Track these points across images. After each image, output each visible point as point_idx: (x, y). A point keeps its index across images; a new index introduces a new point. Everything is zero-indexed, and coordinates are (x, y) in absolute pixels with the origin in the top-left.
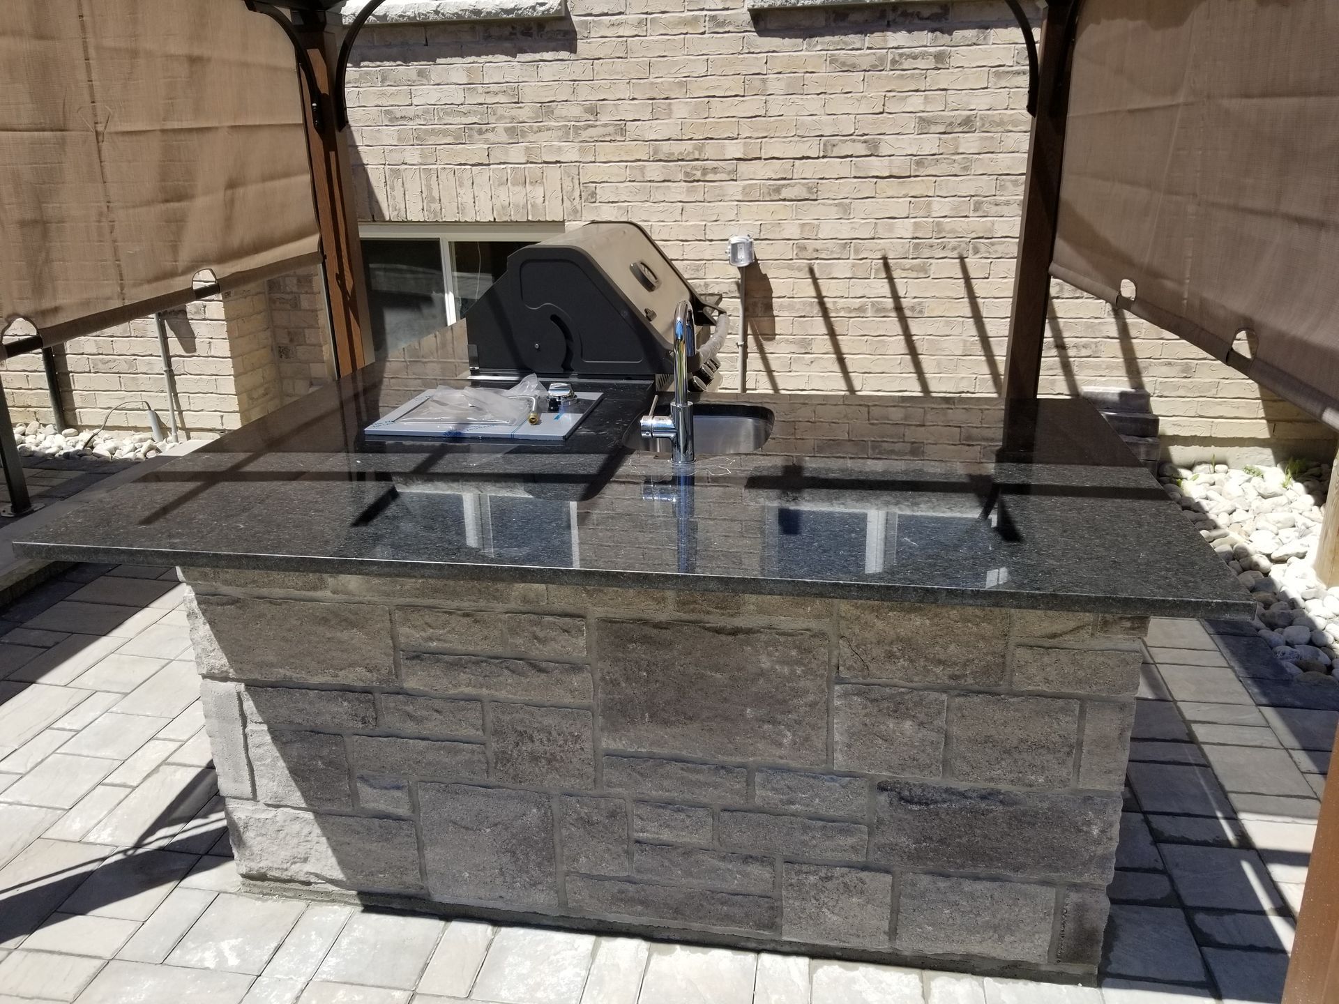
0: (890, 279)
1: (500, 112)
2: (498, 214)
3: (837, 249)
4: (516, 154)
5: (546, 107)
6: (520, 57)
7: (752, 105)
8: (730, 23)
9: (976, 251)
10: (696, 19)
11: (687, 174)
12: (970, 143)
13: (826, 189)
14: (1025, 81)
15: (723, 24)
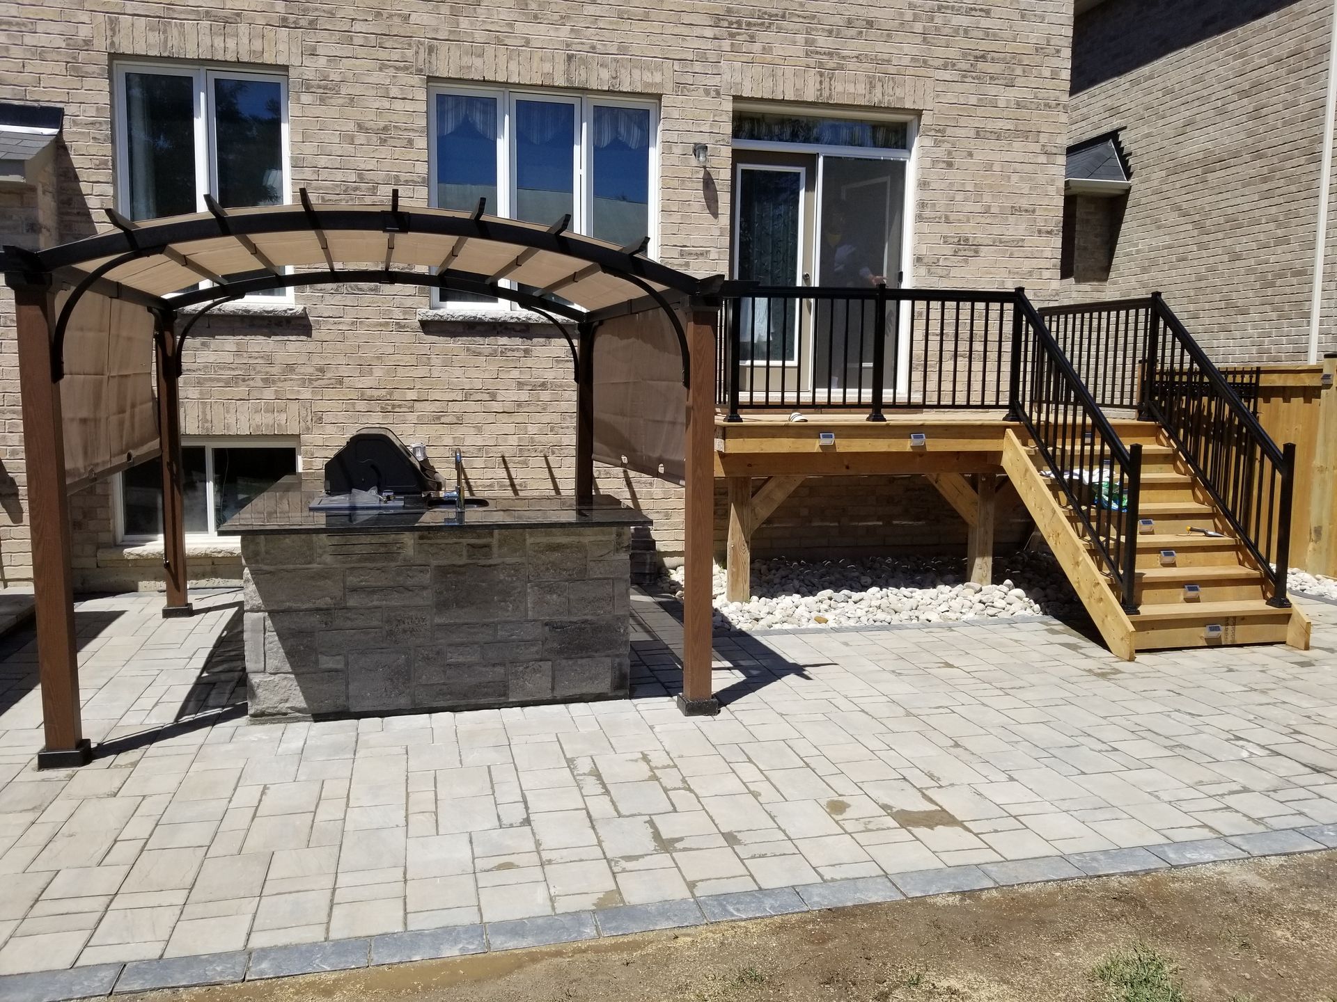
0: (507, 468)
1: (258, 368)
2: (254, 430)
3: (475, 451)
4: (269, 393)
5: (290, 368)
6: (273, 338)
7: (422, 371)
8: (408, 327)
9: (553, 453)
10: (387, 323)
11: (382, 408)
12: (545, 395)
13: (467, 418)
14: (572, 365)
15: (404, 327)
